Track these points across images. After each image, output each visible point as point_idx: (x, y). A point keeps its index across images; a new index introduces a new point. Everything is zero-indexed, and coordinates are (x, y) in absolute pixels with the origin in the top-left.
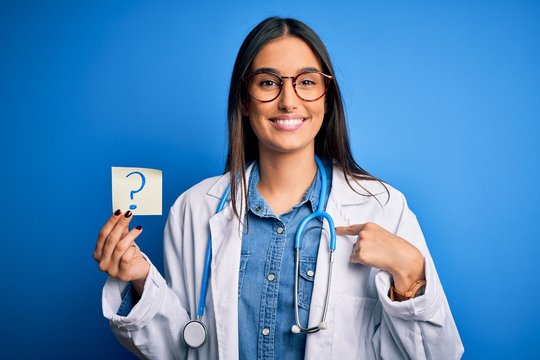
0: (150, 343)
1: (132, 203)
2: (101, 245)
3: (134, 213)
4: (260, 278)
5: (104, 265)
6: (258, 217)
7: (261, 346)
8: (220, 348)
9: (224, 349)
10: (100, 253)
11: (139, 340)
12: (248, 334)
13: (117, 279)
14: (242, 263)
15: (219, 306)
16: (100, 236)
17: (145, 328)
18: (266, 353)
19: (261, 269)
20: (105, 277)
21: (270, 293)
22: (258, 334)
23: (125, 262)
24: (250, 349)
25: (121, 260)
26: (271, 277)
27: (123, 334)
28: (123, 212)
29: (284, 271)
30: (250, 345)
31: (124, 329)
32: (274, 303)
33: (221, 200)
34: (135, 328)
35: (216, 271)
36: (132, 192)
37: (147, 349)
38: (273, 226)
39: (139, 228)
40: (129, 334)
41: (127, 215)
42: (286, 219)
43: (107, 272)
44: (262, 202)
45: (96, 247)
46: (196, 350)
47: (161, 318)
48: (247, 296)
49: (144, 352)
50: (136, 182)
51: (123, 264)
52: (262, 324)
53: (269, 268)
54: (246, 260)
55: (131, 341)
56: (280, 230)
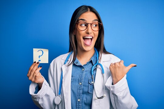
0: (44, 103)
1: (39, 59)
2: (30, 72)
3: (40, 62)
4: (77, 84)
5: (30, 78)
6: (76, 65)
7: (77, 104)
8: (65, 105)
9: (67, 105)
10: (29, 74)
11: (40, 102)
12: (74, 101)
13: (34, 82)
14: (72, 79)
15: (65, 92)
16: (29, 69)
17: (42, 98)
18: (79, 107)
19: (77, 81)
20: (31, 82)
21: (80, 88)
22: (76, 101)
23: (37, 77)
24: (74, 105)
25: (35, 76)
26: (80, 84)
27: (35, 100)
28: (37, 62)
29: (84, 82)
31: (36, 98)
32: (81, 91)
34: (39, 98)
35: (64, 81)
36: (39, 56)
37: (43, 105)
38: (81, 68)
39: (41, 67)
40: (37, 100)
41: (38, 63)
42: (85, 66)
43: (31, 80)
44: (78, 61)
45: (28, 72)
46: (58, 105)
47: (47, 95)
48: (73, 89)
49: (42, 106)
50: (41, 53)
51: (36, 77)
52: (78, 98)
53: (80, 81)
54: (73, 78)
55: (38, 102)
56: (83, 69)
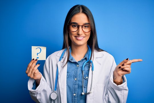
0: (41, 98)
1: (38, 56)
2: (28, 69)
3: (38, 59)
4: (72, 79)
5: (29, 75)
6: (72, 62)
7: (73, 99)
8: (61, 100)
9: (63, 100)
10: (28, 71)
11: (38, 97)
12: (70, 95)
13: (32, 79)
14: (67, 75)
15: (61, 88)
16: (28, 66)
17: (40, 93)
18: (75, 101)
19: (73, 77)
20: (29, 78)
21: (76, 84)
22: (72, 96)
25: (34, 73)
26: (76, 79)
27: (33, 95)
28: (35, 59)
29: (79, 77)
30: (70, 99)
31: (34, 94)
32: (77, 86)
33: (61, 57)
34: (37, 93)
35: (60, 77)
36: (38, 54)
37: (40, 100)
38: (76, 65)
39: (39, 64)
40: (35, 95)
41: (36, 60)
42: (79, 62)
44: (72, 58)
45: (27, 69)
46: (54, 101)
47: (44, 91)
48: (69, 85)
49: (39, 101)
50: (39, 50)
51: (35, 74)
52: (73, 93)
53: (75, 76)
54: (68, 74)
55: (36, 98)
56: (78, 66)
